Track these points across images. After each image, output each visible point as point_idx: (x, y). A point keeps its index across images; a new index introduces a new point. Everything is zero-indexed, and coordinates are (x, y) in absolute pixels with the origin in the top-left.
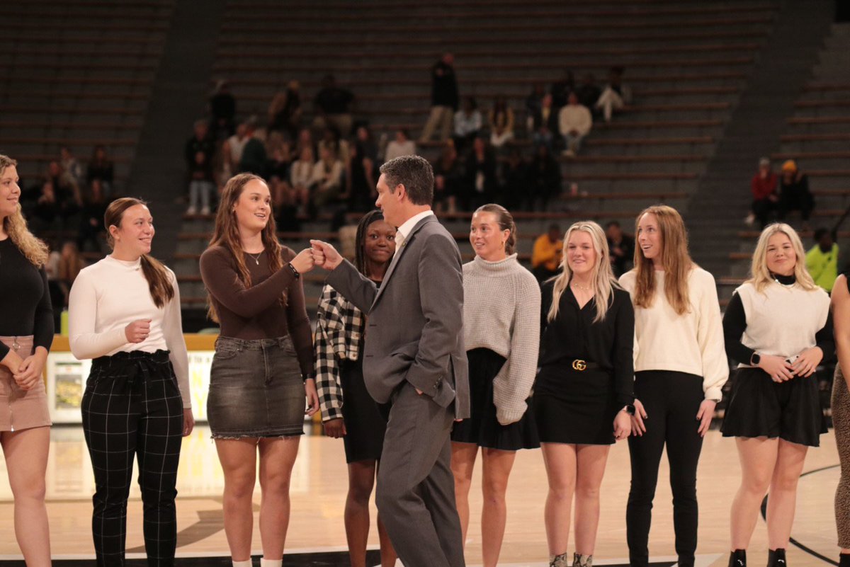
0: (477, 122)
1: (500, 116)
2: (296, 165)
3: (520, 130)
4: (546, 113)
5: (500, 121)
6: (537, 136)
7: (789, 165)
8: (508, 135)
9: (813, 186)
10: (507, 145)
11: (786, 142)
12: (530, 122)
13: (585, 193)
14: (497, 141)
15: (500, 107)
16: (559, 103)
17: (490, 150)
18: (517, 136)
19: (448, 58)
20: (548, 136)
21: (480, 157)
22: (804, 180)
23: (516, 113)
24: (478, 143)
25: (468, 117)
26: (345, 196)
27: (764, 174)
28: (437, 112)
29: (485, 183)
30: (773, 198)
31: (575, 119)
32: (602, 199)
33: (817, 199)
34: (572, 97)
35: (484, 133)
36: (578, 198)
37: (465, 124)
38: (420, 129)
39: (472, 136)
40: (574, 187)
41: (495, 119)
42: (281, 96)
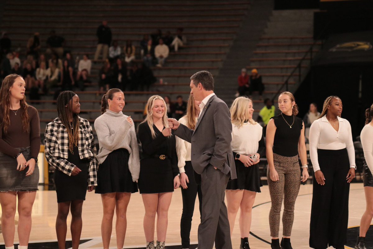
0: (119, 52)
1: (129, 49)
2: (38, 70)
3: (138, 55)
4: (149, 48)
5: (129, 52)
6: (145, 58)
7: (254, 71)
8: (132, 57)
9: (264, 81)
10: (132, 62)
11: (253, 61)
12: (142, 52)
13: (166, 83)
14: (128, 60)
15: (129, 45)
16: (155, 44)
17: (124, 64)
18: (136, 58)
19: (105, 23)
20: (150, 58)
21: (120, 67)
22: (260, 78)
23: (136, 48)
24: (119, 61)
25: (115, 49)
26: (60, 84)
27: (243, 75)
29: (122, 79)
30: (247, 86)
31: (162, 51)
32: (173, 86)
33: (266, 86)
34: (161, 41)
35: (122, 56)
36: (163, 85)
37: (114, 52)
38: (94, 54)
39: (117, 57)
40: (161, 80)
41: (127, 50)
42: (32, 39)
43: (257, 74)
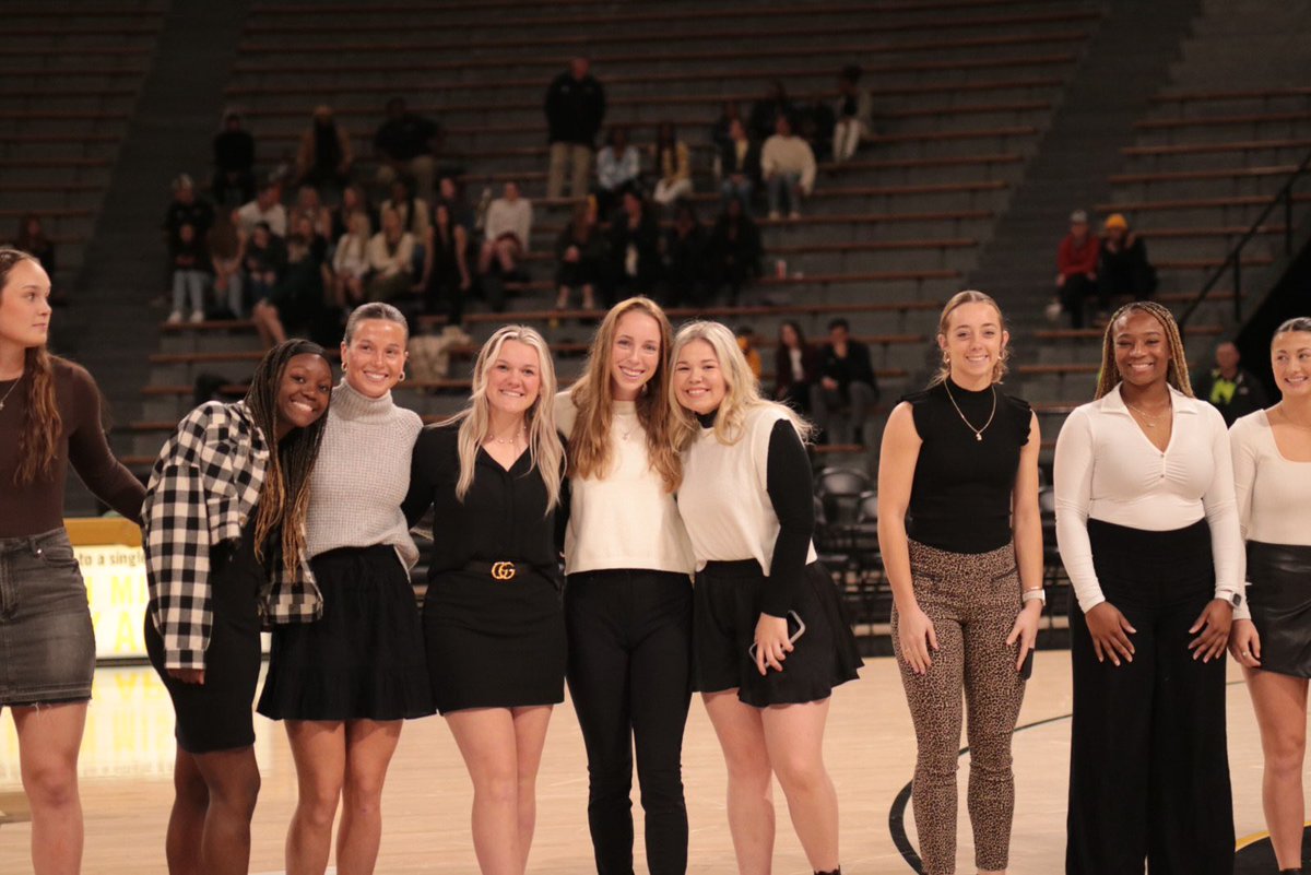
0: (632, 165)
1: (667, 154)
3: (700, 175)
4: (742, 148)
5: (667, 164)
6: (727, 185)
7: (1116, 220)
8: (682, 184)
9: (1155, 254)
10: (681, 201)
11: (1123, 185)
13: (799, 275)
14: (663, 194)
15: (666, 139)
17: (650, 210)
18: (697, 187)
19: (580, 66)
20: (743, 184)
21: (634, 222)
22: (1139, 242)
23: (693, 149)
24: (630, 203)
25: (618, 158)
26: (420, 287)
28: (558, 153)
29: (640, 264)
30: (1091, 276)
31: (786, 154)
32: (825, 283)
33: (1160, 274)
34: (781, 123)
36: (789, 283)
37: (616, 169)
38: (544, 180)
40: (781, 264)
41: (659, 159)
43: (1125, 233)
